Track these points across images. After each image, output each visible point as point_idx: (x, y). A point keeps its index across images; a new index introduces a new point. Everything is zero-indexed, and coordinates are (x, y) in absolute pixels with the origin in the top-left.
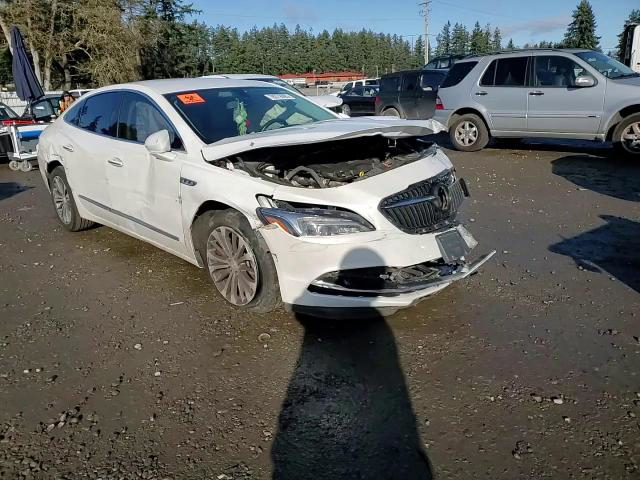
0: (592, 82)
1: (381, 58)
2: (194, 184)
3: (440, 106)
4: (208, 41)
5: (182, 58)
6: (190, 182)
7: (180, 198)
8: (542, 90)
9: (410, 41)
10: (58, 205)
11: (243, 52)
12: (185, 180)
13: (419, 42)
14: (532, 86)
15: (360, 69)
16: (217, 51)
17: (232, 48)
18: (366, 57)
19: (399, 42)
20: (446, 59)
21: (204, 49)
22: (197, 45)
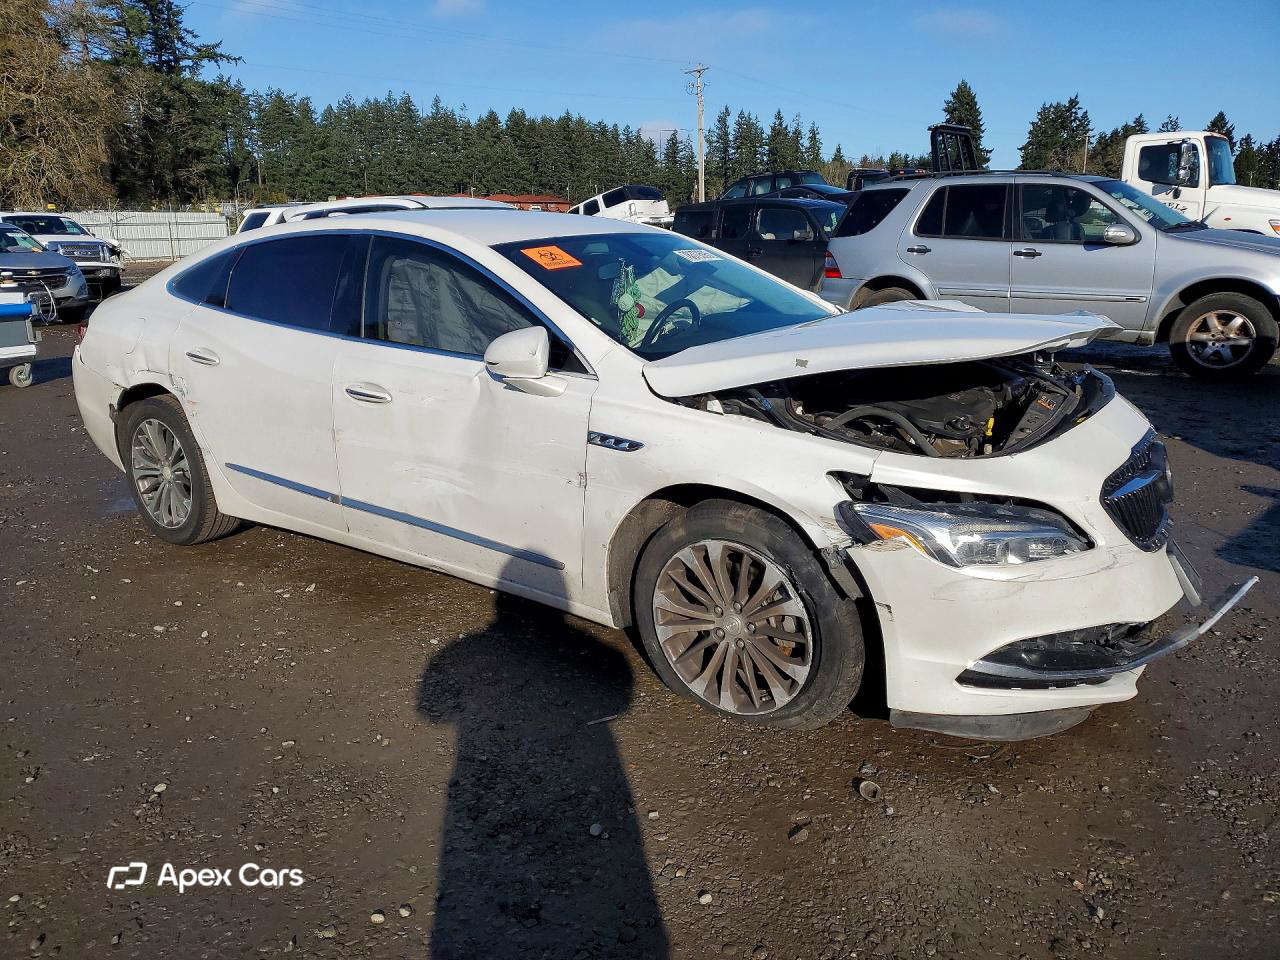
0: (1131, 237)
1: (601, 171)
2: (634, 446)
3: (834, 272)
4: (248, 120)
5: (198, 155)
6: (618, 442)
7: (583, 476)
8: (1038, 247)
9: (656, 141)
10: (143, 485)
11: (323, 147)
12: (604, 438)
13: (673, 143)
14: (1018, 239)
15: (563, 188)
16: (268, 141)
17: (301, 136)
18: (572, 167)
19: (634, 142)
20: (766, 178)
21: (239, 137)
22: (224, 127)
